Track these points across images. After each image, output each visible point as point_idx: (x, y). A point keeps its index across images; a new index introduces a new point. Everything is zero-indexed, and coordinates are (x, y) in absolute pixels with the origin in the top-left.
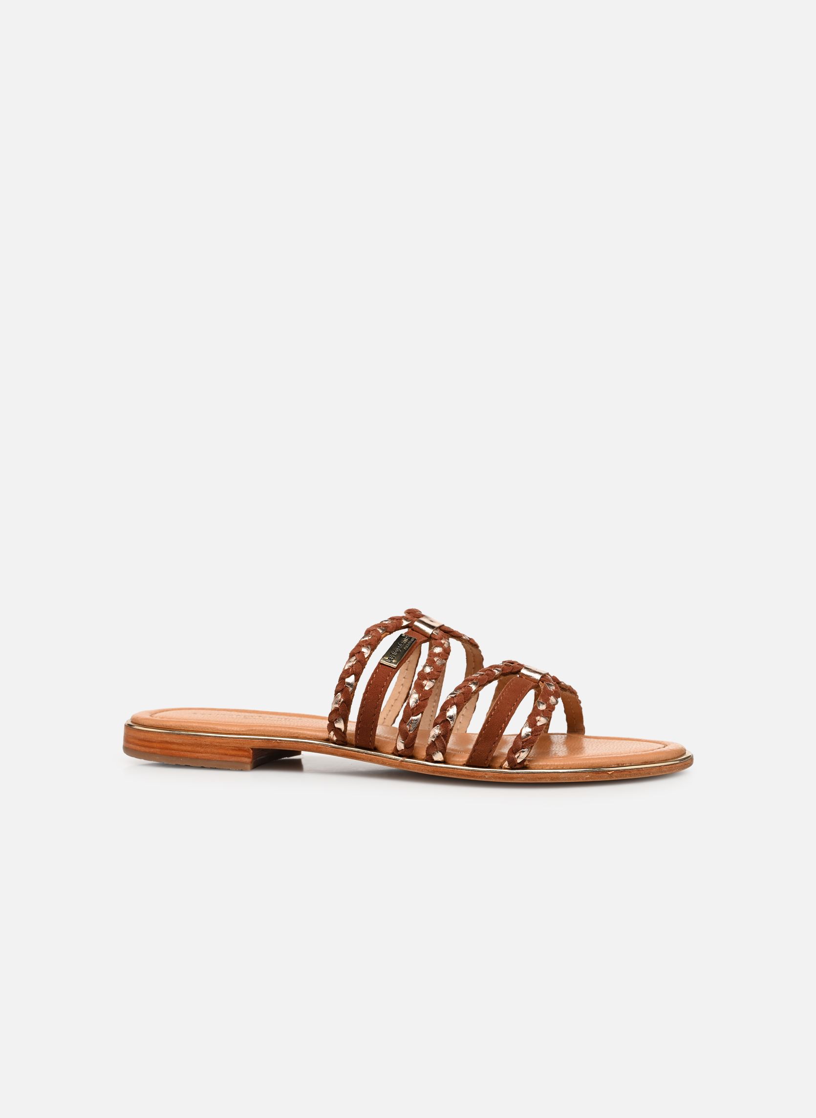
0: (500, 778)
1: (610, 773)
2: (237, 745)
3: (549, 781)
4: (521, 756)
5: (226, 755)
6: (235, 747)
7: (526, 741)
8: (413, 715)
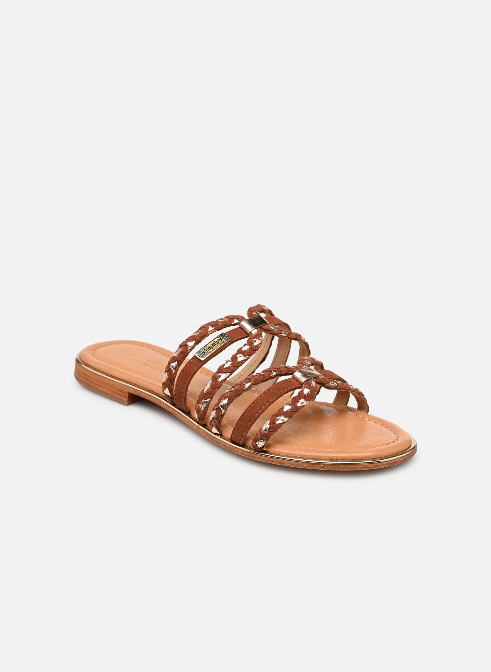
0: (247, 455)
1: (322, 465)
2: (121, 388)
3: (278, 464)
4: (261, 444)
5: (115, 393)
6: (119, 389)
7: (263, 435)
8: (204, 398)
